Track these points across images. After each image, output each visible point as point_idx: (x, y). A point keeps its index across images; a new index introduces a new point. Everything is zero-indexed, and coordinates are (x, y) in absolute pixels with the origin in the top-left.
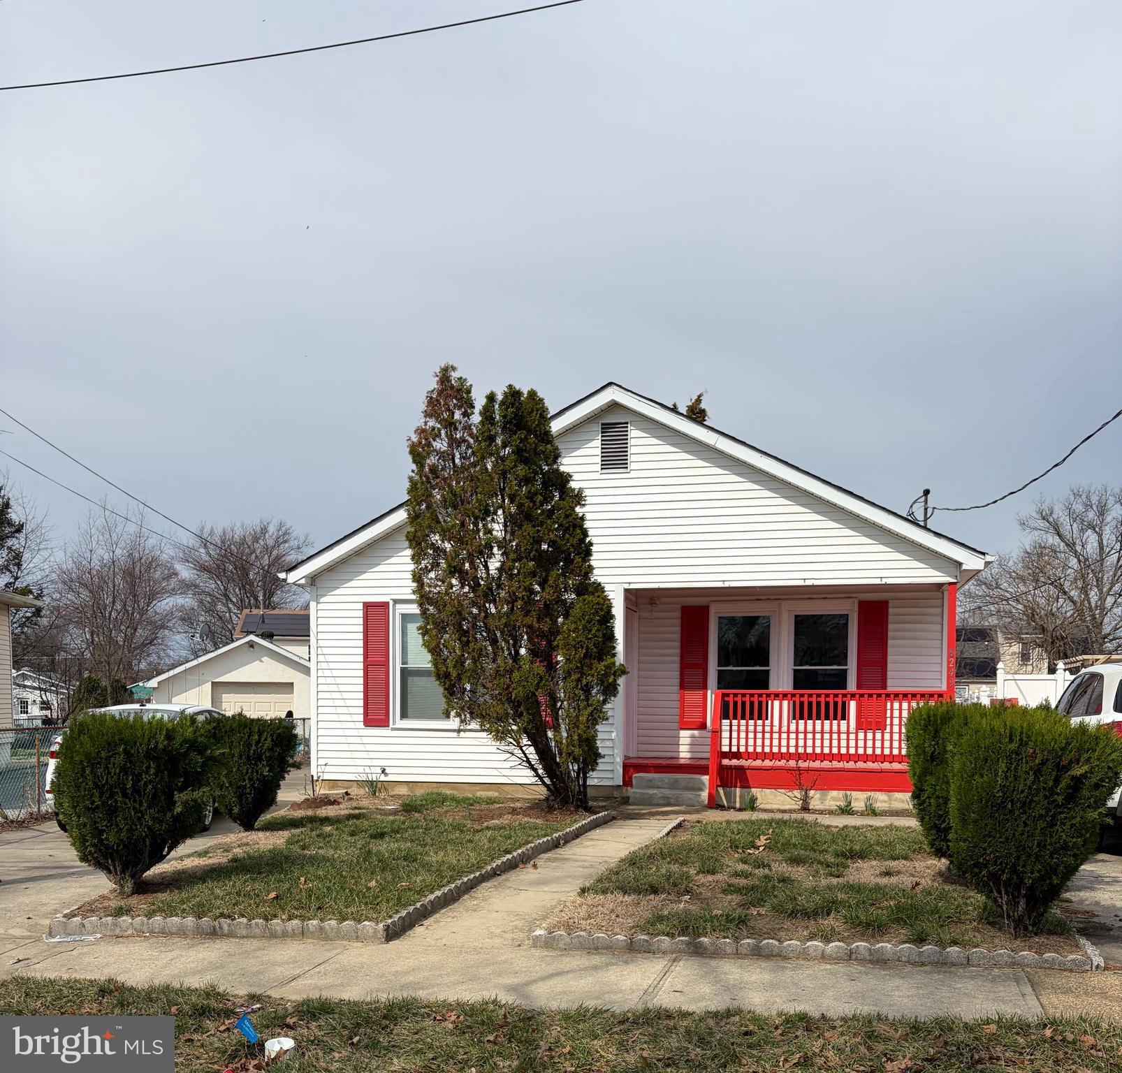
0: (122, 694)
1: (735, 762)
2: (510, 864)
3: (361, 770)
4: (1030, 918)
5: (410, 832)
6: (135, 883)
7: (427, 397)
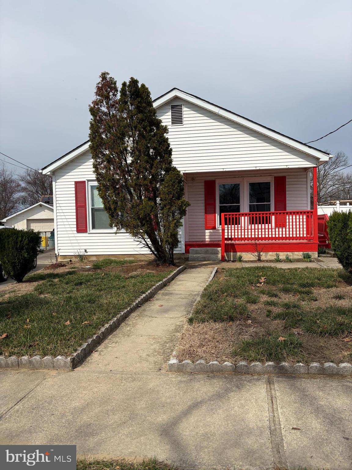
1: (230, 242)
2: (145, 299)
3: (76, 251)
7: (97, 87)
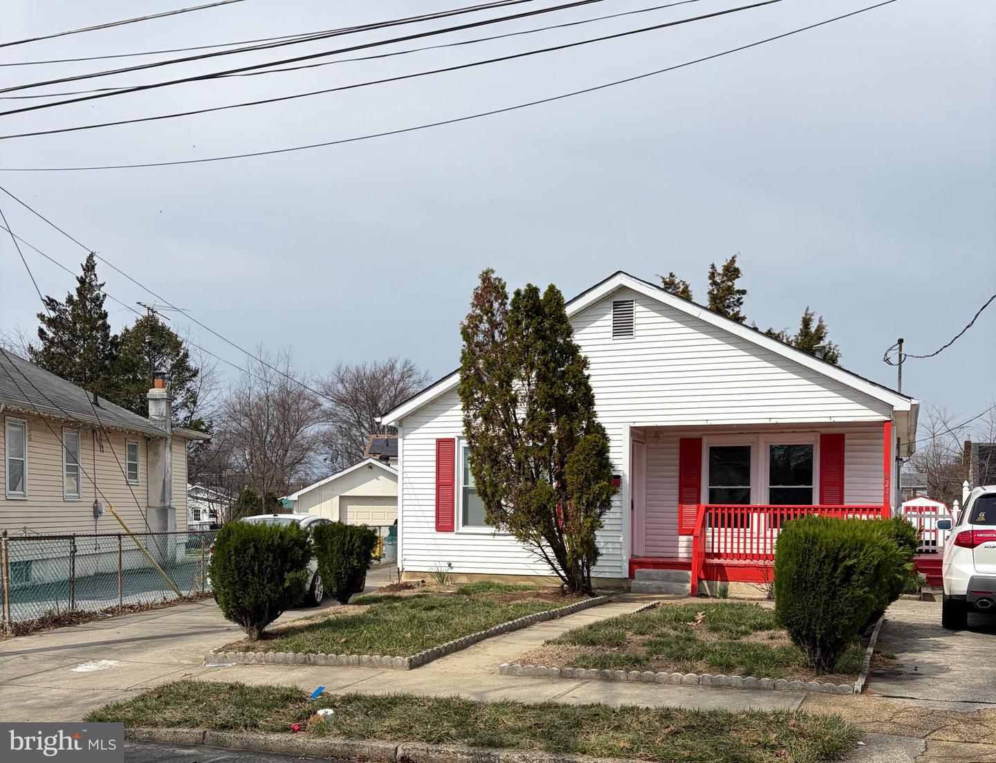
0: (274, 505)
1: (716, 561)
3: (433, 564)
4: (825, 661)
5: (453, 606)
6: (259, 633)
7: (474, 293)
